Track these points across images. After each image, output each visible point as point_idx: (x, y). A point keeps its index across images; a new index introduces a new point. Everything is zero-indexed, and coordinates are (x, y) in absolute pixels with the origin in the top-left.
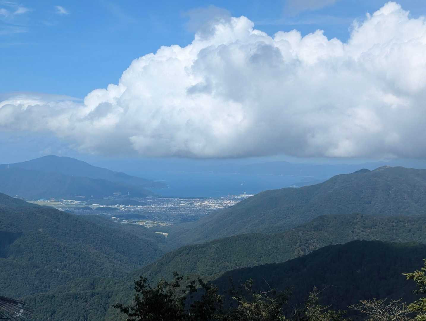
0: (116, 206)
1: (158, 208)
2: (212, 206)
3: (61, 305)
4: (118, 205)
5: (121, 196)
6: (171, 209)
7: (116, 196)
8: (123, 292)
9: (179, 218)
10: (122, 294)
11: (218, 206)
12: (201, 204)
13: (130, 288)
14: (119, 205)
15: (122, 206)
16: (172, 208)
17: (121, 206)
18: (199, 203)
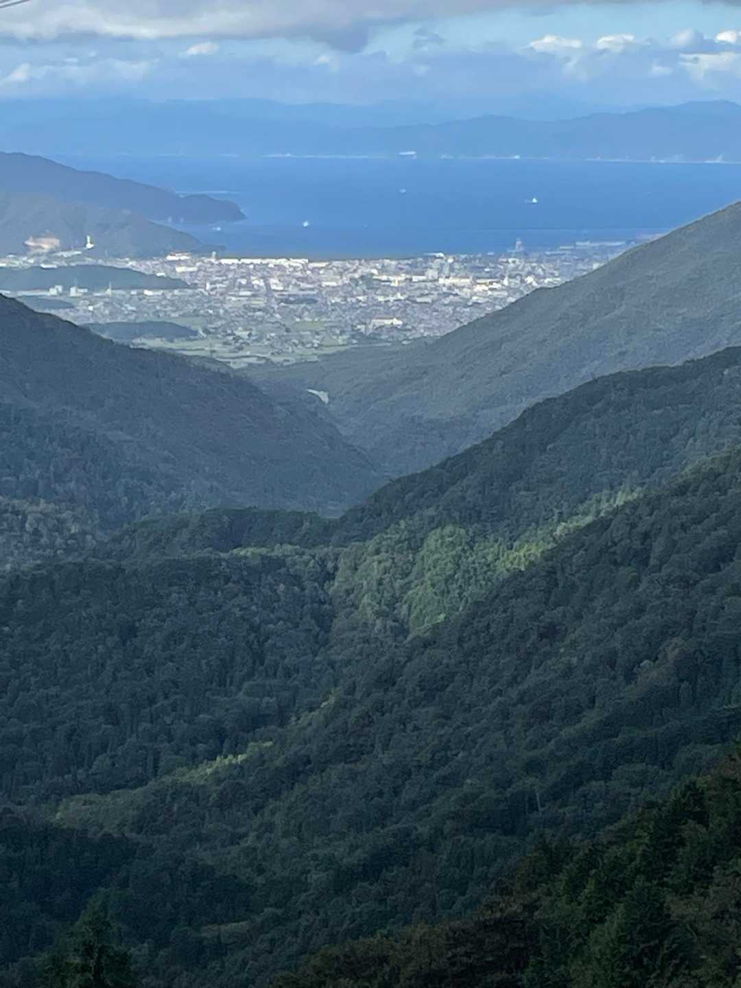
0: (53, 292)
1: (233, 299)
2: (461, 288)
3: (154, 606)
4: (60, 288)
5: (59, 254)
6: (291, 303)
7: (38, 255)
8: (383, 555)
9: (338, 336)
10: (380, 562)
11: (484, 287)
12: (411, 280)
13: (409, 540)
14: (67, 289)
15: (77, 292)
16: (291, 299)
17: (73, 292)
18: (400, 279)
